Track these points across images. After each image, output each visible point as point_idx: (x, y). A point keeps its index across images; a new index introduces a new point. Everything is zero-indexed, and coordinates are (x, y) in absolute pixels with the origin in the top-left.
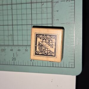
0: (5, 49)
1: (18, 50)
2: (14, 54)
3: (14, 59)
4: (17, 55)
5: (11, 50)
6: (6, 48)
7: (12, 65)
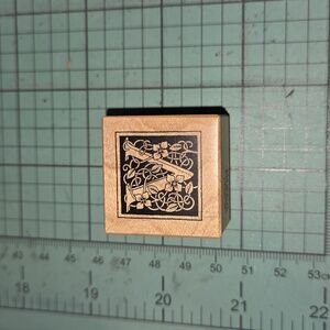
0: (129, 260)
1: (182, 266)
2: (163, 278)
3: (164, 299)
4: (177, 286)
5: (152, 264)
6: (133, 253)
7: (154, 321)
